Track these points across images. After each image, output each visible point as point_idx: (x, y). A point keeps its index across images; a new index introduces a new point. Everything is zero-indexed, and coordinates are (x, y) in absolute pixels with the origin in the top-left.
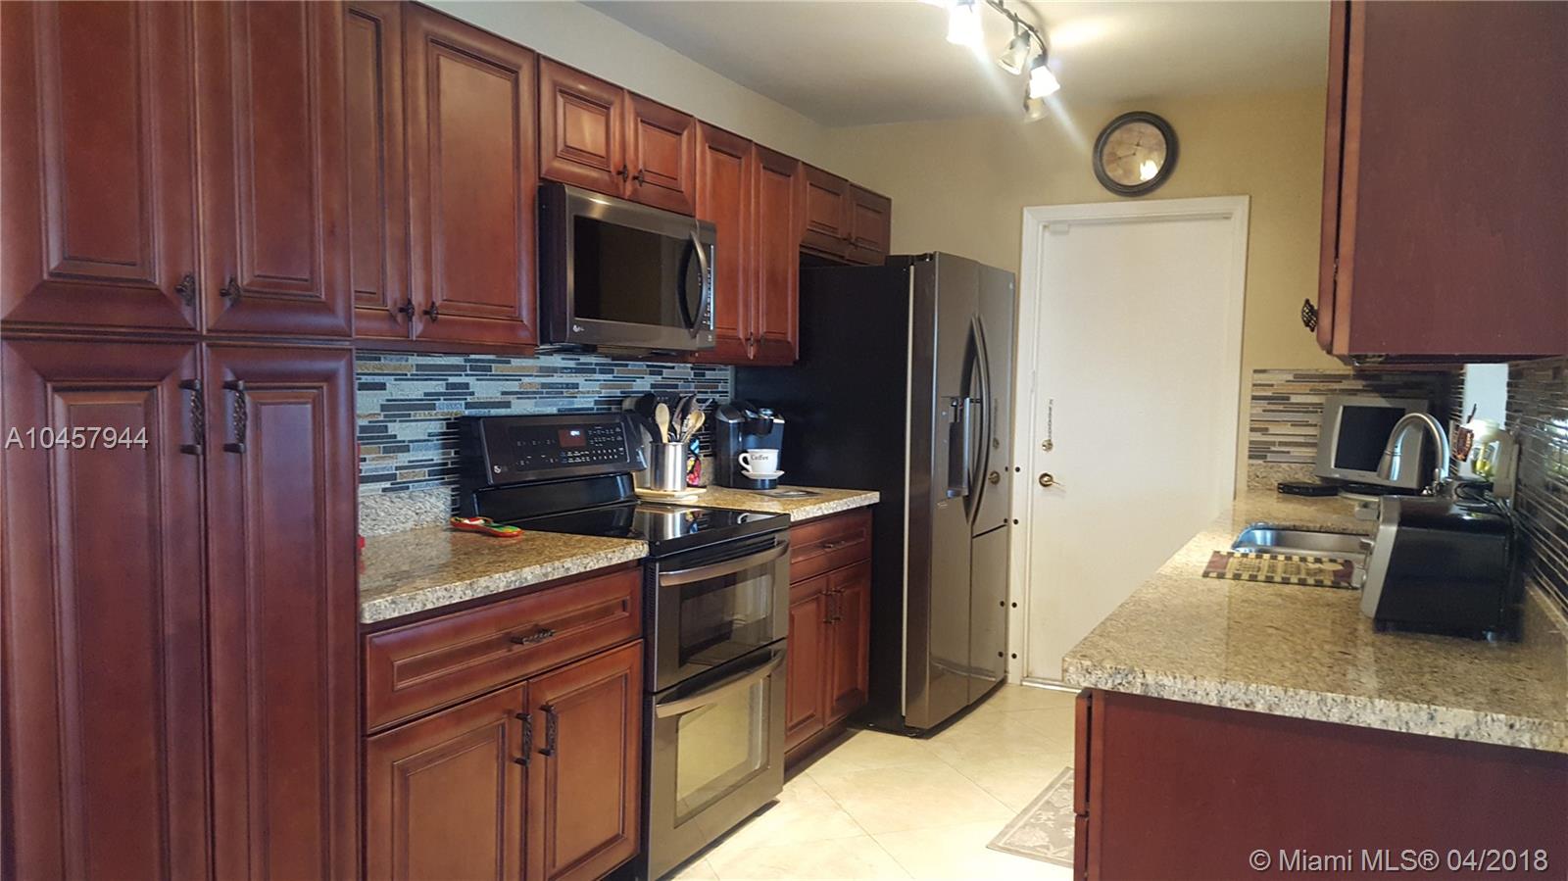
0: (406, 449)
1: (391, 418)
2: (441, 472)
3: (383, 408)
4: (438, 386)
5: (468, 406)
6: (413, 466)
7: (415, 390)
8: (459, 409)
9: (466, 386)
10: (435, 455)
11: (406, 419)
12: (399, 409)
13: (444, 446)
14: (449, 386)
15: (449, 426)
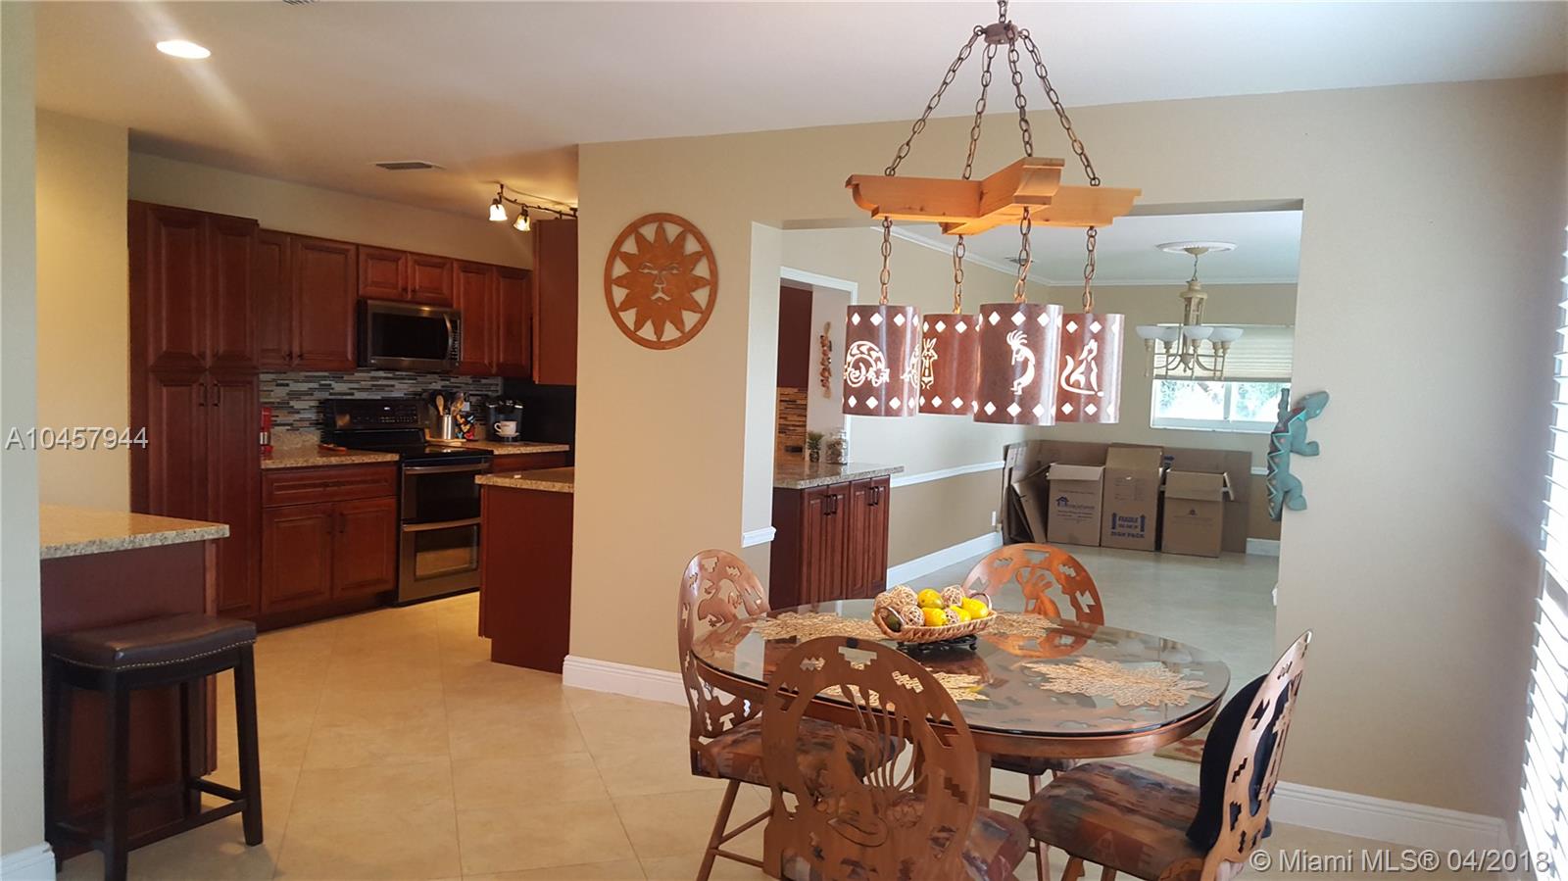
0: (298, 413)
1: (291, 399)
2: (316, 424)
3: (288, 394)
4: (315, 385)
5: (331, 394)
6: (301, 420)
7: (304, 387)
8: (325, 395)
9: (330, 385)
10: (313, 416)
11: (298, 399)
12: (296, 395)
13: (318, 412)
14: (321, 385)
15: (320, 403)
